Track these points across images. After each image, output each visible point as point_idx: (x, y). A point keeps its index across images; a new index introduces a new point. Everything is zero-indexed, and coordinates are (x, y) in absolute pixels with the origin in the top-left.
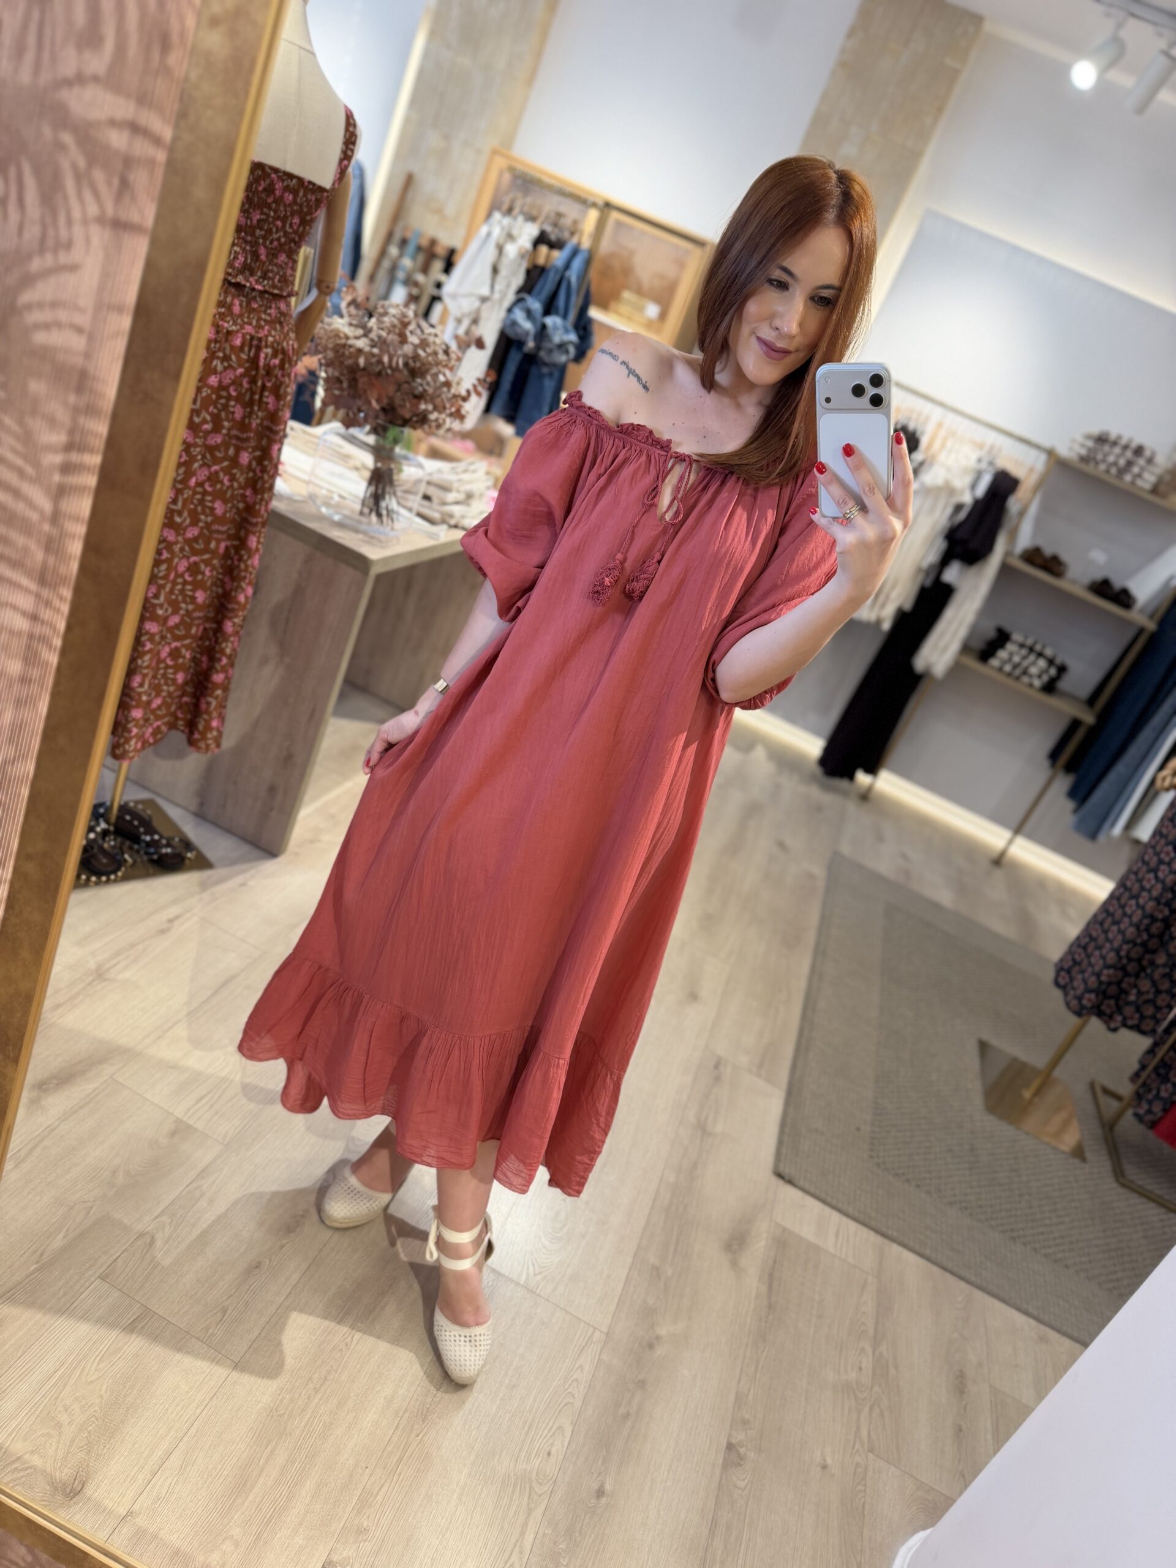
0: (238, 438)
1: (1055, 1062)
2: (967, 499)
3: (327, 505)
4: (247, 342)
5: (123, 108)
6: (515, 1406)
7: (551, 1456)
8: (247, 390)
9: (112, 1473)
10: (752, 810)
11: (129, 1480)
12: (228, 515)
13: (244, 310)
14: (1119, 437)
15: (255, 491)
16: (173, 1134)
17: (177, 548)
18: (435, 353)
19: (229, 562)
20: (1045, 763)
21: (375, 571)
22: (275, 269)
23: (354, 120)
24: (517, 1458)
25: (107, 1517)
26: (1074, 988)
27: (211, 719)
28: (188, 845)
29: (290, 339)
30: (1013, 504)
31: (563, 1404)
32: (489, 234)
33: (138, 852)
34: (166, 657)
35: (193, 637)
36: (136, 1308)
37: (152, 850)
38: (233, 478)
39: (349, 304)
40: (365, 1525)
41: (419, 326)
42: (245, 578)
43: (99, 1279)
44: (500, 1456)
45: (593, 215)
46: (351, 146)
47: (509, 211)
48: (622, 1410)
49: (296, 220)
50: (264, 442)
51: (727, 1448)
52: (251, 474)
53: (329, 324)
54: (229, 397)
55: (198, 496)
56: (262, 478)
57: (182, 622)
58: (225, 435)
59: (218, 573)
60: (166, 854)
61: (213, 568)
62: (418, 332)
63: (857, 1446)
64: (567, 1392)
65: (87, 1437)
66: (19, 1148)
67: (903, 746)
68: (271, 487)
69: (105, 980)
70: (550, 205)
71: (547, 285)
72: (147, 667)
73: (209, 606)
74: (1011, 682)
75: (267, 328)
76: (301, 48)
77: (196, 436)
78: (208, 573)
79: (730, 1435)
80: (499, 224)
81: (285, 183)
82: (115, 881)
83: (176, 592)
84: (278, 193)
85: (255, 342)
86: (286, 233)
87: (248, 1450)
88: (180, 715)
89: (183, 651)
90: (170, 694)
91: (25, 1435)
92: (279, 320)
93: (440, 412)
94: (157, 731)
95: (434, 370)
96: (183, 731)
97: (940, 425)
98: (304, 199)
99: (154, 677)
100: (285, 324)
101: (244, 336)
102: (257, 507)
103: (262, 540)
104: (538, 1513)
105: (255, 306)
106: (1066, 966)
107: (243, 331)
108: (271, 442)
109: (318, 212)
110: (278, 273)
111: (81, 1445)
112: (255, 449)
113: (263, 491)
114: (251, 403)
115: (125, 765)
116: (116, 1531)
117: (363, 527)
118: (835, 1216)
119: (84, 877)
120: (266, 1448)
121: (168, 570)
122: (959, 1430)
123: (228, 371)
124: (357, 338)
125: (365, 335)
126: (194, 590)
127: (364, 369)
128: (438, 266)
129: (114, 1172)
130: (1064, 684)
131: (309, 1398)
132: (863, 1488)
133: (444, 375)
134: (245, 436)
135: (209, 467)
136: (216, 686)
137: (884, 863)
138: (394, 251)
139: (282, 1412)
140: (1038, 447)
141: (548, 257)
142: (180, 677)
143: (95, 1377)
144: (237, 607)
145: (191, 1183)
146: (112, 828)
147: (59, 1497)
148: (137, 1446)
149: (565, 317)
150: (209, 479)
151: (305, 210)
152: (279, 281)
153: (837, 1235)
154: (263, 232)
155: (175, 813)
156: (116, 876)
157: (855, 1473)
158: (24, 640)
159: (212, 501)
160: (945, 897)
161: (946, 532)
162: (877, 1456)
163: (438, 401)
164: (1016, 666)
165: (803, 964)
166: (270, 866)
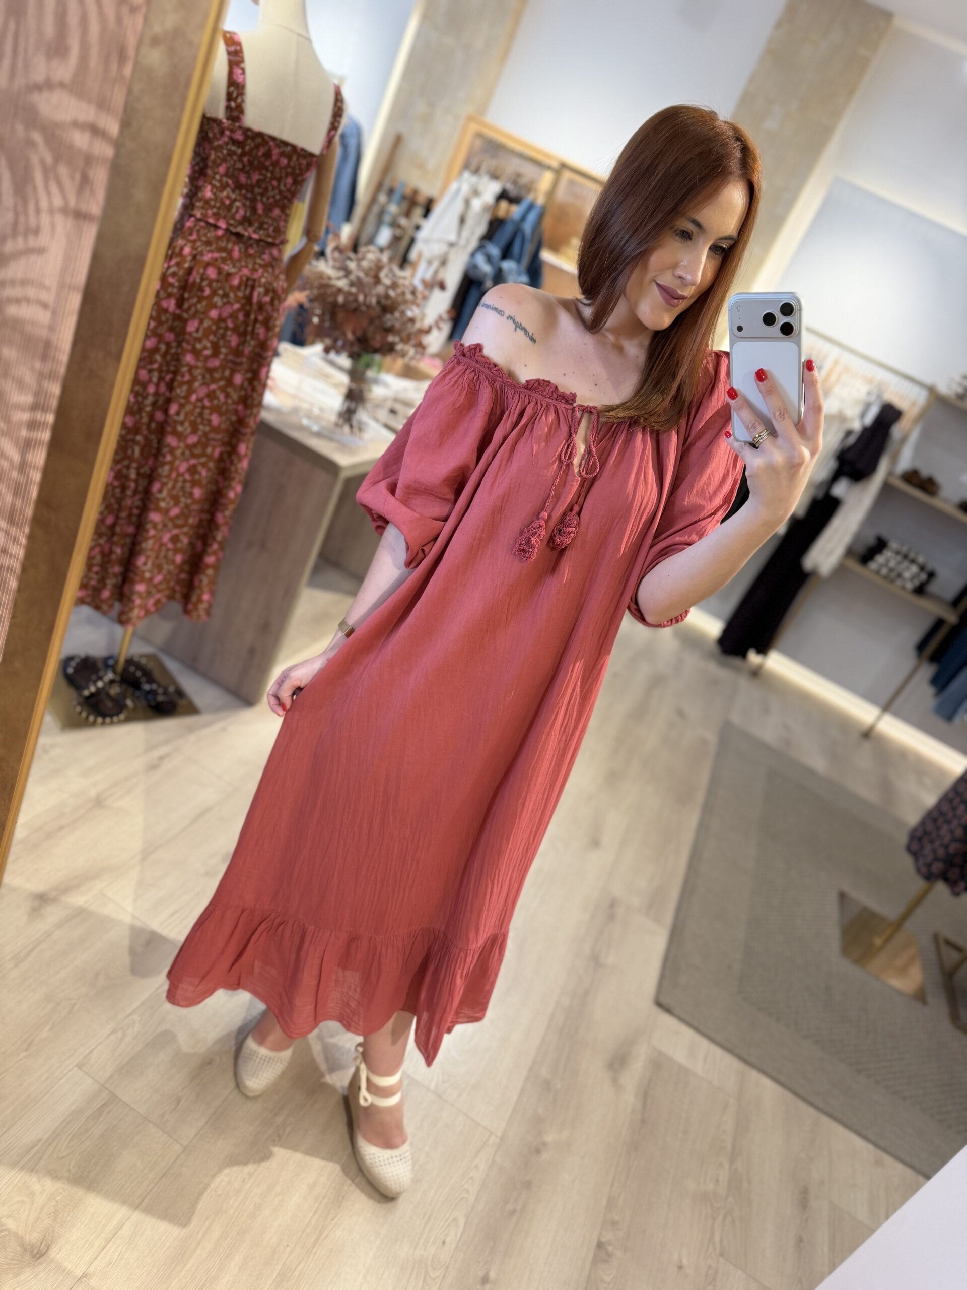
0: (233, 363)
1: (906, 914)
2: (857, 426)
3: (308, 417)
6: (418, 1199)
7: (445, 1245)
8: (243, 322)
9: (73, 1238)
10: (656, 681)
11: (86, 1245)
16: (148, 943)
17: (178, 452)
18: (403, 294)
19: (222, 465)
20: (913, 653)
21: (344, 475)
22: (270, 221)
24: (417, 1244)
25: (65, 1278)
26: (923, 855)
28: (180, 693)
30: (897, 431)
31: (459, 1199)
32: (458, 191)
35: (191, 526)
36: (104, 1095)
38: (227, 396)
39: (334, 250)
41: (391, 270)
43: (76, 1068)
44: (402, 1243)
45: (548, 176)
47: (476, 171)
48: (510, 1207)
49: (289, 181)
50: (255, 366)
51: (597, 1246)
52: (243, 393)
53: (316, 267)
54: (227, 328)
56: (251, 396)
61: (209, 470)
62: (390, 274)
63: (711, 1249)
64: (464, 1188)
65: (54, 1206)
66: (20, 950)
69: (103, 807)
70: (512, 166)
71: (505, 234)
74: (885, 584)
75: (261, 270)
76: (299, 35)
77: (198, 359)
79: (600, 1235)
80: (467, 182)
84: (274, 158)
90: (169, 572)
91: (4, 1200)
93: (405, 344)
94: (158, 602)
95: (402, 308)
97: (836, 362)
101: (241, 278)
105: (251, 251)
106: (918, 835)
108: (261, 366)
110: (272, 225)
111: (49, 1213)
115: (130, 629)
117: (336, 437)
118: (705, 1043)
122: (800, 1240)
124: (339, 278)
125: (346, 276)
127: (344, 306)
128: (418, 211)
129: (97, 975)
130: (933, 588)
131: (244, 1181)
133: (412, 312)
137: (768, 733)
138: (382, 198)
139: (220, 1192)
140: (920, 384)
141: (508, 212)
142: (179, 559)
143: (65, 1154)
146: (118, 678)
147: (27, 1257)
149: (519, 261)
151: (297, 172)
152: (274, 231)
153: (705, 1059)
154: (261, 191)
155: (172, 665)
157: (706, 1274)
159: (210, 414)
160: (819, 763)
161: (837, 453)
162: (727, 1260)
163: (404, 335)
164: (891, 570)
165: (692, 819)
166: (247, 714)
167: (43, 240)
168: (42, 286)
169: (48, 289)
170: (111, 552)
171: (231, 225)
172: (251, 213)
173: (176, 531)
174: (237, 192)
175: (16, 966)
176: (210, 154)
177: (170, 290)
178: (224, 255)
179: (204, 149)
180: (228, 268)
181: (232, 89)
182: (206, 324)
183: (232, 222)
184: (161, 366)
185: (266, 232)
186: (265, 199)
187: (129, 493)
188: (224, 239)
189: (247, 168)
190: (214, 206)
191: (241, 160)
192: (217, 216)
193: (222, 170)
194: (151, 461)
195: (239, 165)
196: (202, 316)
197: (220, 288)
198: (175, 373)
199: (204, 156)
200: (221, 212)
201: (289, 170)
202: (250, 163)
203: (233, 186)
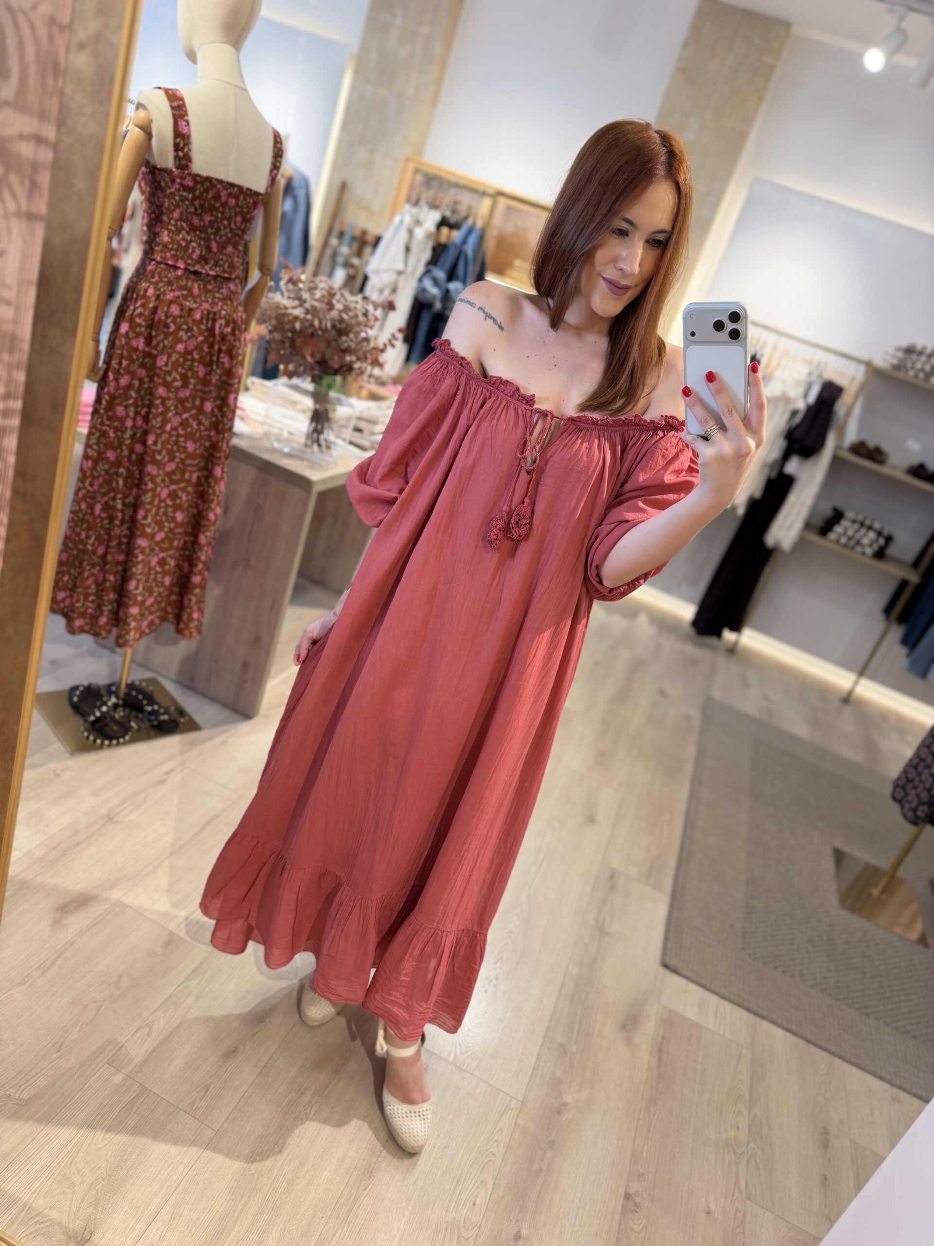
1: (898, 864)
2: (801, 405)
3: (279, 440)
4: (205, 316)
5: (28, 124)
6: (445, 1164)
7: (476, 1206)
8: (207, 353)
9: (115, 1224)
10: (637, 666)
11: (128, 1230)
12: (197, 452)
13: (202, 291)
14: (924, 348)
15: (218, 432)
16: (167, 944)
17: (159, 480)
18: (356, 316)
19: (201, 488)
20: (880, 617)
21: (316, 490)
22: (225, 258)
23: (280, 139)
24: (448, 1208)
26: (908, 802)
27: (192, 612)
28: (181, 712)
29: (239, 311)
30: (840, 407)
31: (485, 1162)
32: (401, 222)
33: (142, 719)
34: (155, 565)
35: (177, 549)
36: (135, 1088)
37: (153, 718)
38: (200, 423)
39: (287, 282)
41: (342, 296)
42: (213, 500)
43: (106, 1064)
44: (433, 1207)
45: (487, 203)
46: (279, 159)
47: (416, 203)
48: (536, 1166)
49: (239, 219)
51: (625, 1197)
52: (214, 419)
53: (272, 299)
54: (193, 360)
55: (174, 439)
56: (222, 421)
57: (167, 537)
58: (191, 390)
59: (192, 497)
60: (164, 721)
61: (188, 494)
62: (342, 300)
63: (737, 1194)
64: (489, 1151)
65: (95, 1195)
66: (45, 959)
67: (761, 607)
68: (231, 428)
69: (114, 822)
70: (449, 196)
71: (448, 259)
72: (140, 574)
73: (187, 523)
74: (846, 552)
75: (220, 304)
78: (184, 498)
79: (627, 1186)
80: (407, 214)
81: (229, 191)
82: (124, 743)
83: (161, 514)
84: (223, 199)
85: (211, 316)
86: (231, 230)
87: (225, 1204)
88: (169, 610)
89: (169, 560)
90: (160, 594)
91: (46, 1193)
92: (230, 297)
93: (362, 362)
94: (152, 623)
95: (357, 329)
96: (172, 623)
97: (775, 348)
98: (244, 202)
99: (147, 581)
100: (234, 300)
102: (220, 444)
103: (226, 470)
105: (210, 287)
106: (901, 783)
107: (202, 308)
108: (228, 393)
109: (256, 212)
110: (227, 261)
111: (90, 1201)
113: (223, 432)
117: (307, 456)
118: (714, 999)
119: (99, 741)
120: (240, 1202)
121: (153, 497)
122: (825, 1179)
123: (191, 340)
124: (294, 308)
125: (301, 305)
126: (174, 512)
127: (301, 332)
128: (367, 249)
129: (120, 977)
130: (891, 551)
132: (742, 1230)
133: (366, 332)
134: (207, 389)
135: (181, 415)
137: (750, 705)
138: (334, 241)
139: (253, 1171)
140: (857, 360)
141: (449, 237)
142: (167, 581)
143: (101, 1145)
144: (207, 523)
145: (181, 984)
148: (135, 1201)
150: (181, 424)
151: (245, 210)
152: (229, 267)
153: (716, 1014)
154: (213, 230)
155: (171, 687)
156: (125, 740)
157: (735, 1218)
159: (185, 442)
160: (802, 730)
161: (785, 433)
162: (754, 1202)
163: (360, 353)
164: (850, 538)
165: (683, 790)
166: (246, 726)
167: (2, 243)
168: (4, 285)
169: (10, 287)
171: (189, 264)
172: (206, 252)
173: (162, 555)
174: (192, 234)
175: (43, 974)
176: (164, 202)
177: (138, 330)
178: (185, 292)
179: (158, 197)
180: (190, 304)
181: (178, 140)
182: (174, 357)
183: (189, 261)
184: (136, 401)
185: (221, 269)
186: (218, 238)
187: (117, 522)
188: (184, 278)
189: (199, 211)
190: (172, 249)
191: (192, 204)
192: (175, 257)
193: (176, 215)
194: (134, 491)
195: (192, 209)
196: (170, 351)
197: (184, 323)
198: (149, 406)
199: (158, 204)
200: (179, 253)
201: (238, 209)
202: (202, 206)
203: (187, 229)
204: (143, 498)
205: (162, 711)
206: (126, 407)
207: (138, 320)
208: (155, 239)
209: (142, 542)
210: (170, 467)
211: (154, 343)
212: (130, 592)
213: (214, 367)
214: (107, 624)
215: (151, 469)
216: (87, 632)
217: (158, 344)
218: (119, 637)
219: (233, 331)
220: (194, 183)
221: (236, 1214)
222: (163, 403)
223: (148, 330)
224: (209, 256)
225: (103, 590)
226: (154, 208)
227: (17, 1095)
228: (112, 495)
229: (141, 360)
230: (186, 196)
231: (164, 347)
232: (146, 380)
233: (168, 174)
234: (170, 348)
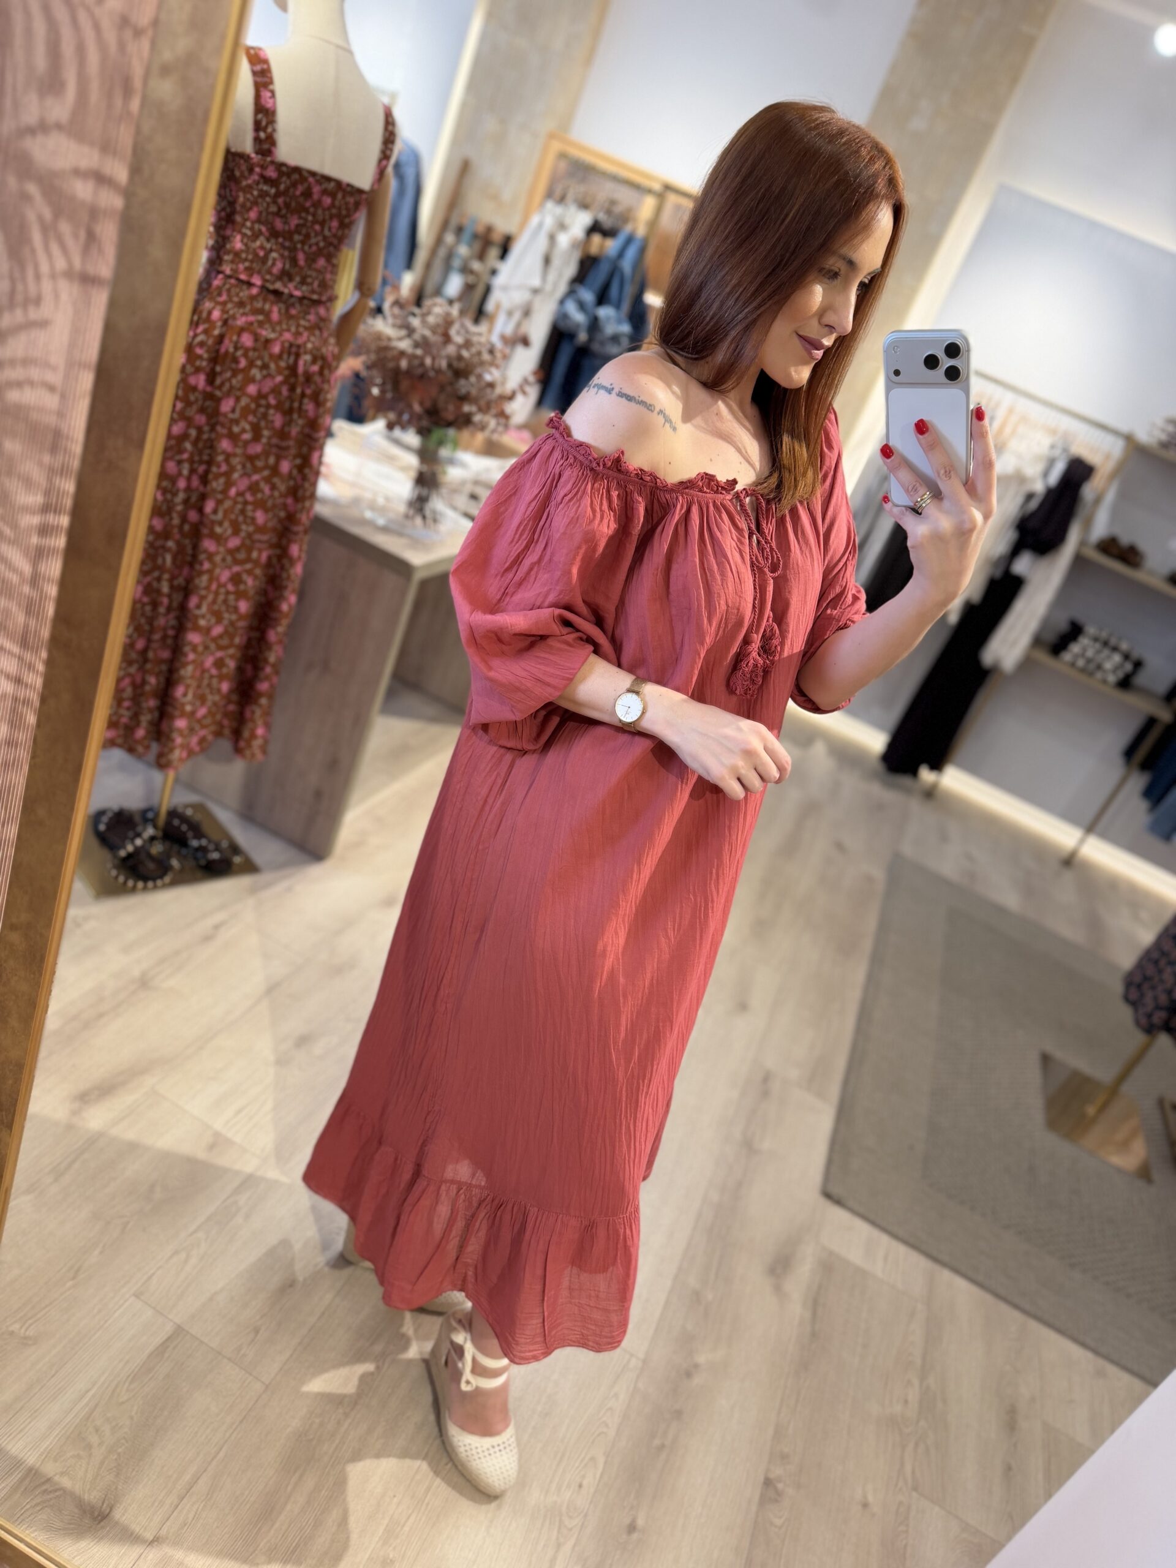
1: (1124, 1075)
2: (1039, 487)
3: (372, 508)
5: (86, 157)
7: (582, 1489)
9: (140, 1496)
10: (810, 810)
11: (156, 1504)
15: (297, 500)
18: (479, 353)
20: (1120, 761)
21: (418, 576)
22: (314, 274)
24: (548, 1490)
26: (1144, 1005)
28: (235, 849)
30: (1088, 491)
31: (596, 1434)
32: (540, 225)
33: (185, 857)
36: (168, 1328)
38: (273, 487)
39: (393, 305)
40: (391, 1556)
41: (463, 326)
43: (133, 1297)
44: (531, 1487)
45: (650, 202)
47: (562, 200)
48: (657, 1442)
49: (335, 224)
51: (765, 1483)
53: (372, 326)
54: (268, 406)
57: (226, 632)
61: (256, 577)
62: (462, 331)
63: (901, 1483)
64: (601, 1421)
65: (116, 1459)
66: (59, 1161)
67: (971, 740)
69: (149, 988)
70: (605, 191)
71: (600, 275)
74: (1083, 679)
79: (768, 1470)
80: (549, 214)
84: (316, 197)
85: (294, 350)
86: (325, 238)
87: (275, 1476)
91: (55, 1457)
92: (319, 326)
93: (484, 414)
95: (478, 370)
97: (1011, 411)
99: (199, 687)
101: (283, 343)
104: (568, 1547)
106: (1136, 980)
108: (311, 449)
109: (357, 215)
110: (317, 278)
111: (110, 1467)
112: (295, 457)
114: (290, 411)
115: (171, 774)
116: (143, 1556)
117: (407, 531)
118: (884, 1239)
120: (294, 1474)
121: (211, 580)
122: (1009, 1468)
124: (400, 339)
125: (409, 335)
126: (237, 600)
127: (408, 372)
128: (494, 252)
129: (152, 1187)
130: (1141, 679)
132: (905, 1529)
133: (491, 374)
136: (260, 695)
137: (948, 865)
138: (450, 238)
139: (311, 1437)
140: (1115, 432)
141: (602, 247)
143: (126, 1397)
145: (227, 1198)
146: (160, 834)
147: (87, 1520)
148: (165, 1469)
149: (618, 306)
151: (344, 212)
152: (319, 286)
153: (886, 1258)
155: (223, 816)
157: (897, 1513)
158: (9, 703)
159: (254, 511)
160: (1011, 900)
161: (1016, 522)
162: (921, 1495)
163: (482, 403)
164: (1089, 661)
165: (859, 972)
166: (316, 871)
167: (46, 310)
168: (46, 365)
169: (54, 369)
170: (144, 682)
171: (267, 281)
172: (290, 265)
173: (219, 654)
174: (273, 241)
175: (56, 1180)
176: (237, 197)
177: (198, 363)
178: (261, 318)
179: (231, 191)
180: (266, 333)
181: (260, 116)
182: (244, 401)
183: (268, 277)
184: (192, 455)
186: (306, 248)
187: (162, 610)
189: (284, 212)
190: (246, 260)
191: (275, 202)
192: (250, 271)
193: (253, 215)
195: (273, 209)
196: (238, 393)
199: (231, 199)
200: (254, 265)
202: (287, 205)
204: (197, 581)
205: (211, 847)
206: (180, 462)
207: (199, 351)
208: (224, 246)
209: (193, 637)
210: (234, 543)
211: (218, 381)
212: (175, 699)
213: (295, 416)
214: (145, 738)
215: (208, 545)
216: (120, 746)
217: (222, 384)
218: (160, 755)
219: (322, 369)
220: (279, 174)
221: (289, 1488)
222: (227, 460)
223: (211, 365)
224: (293, 271)
225: (142, 695)
226: (224, 203)
227: (23, 1331)
228: (156, 574)
229: (200, 403)
230: (266, 191)
231: (231, 388)
232: (206, 428)
233: (245, 161)
234: (240, 389)
